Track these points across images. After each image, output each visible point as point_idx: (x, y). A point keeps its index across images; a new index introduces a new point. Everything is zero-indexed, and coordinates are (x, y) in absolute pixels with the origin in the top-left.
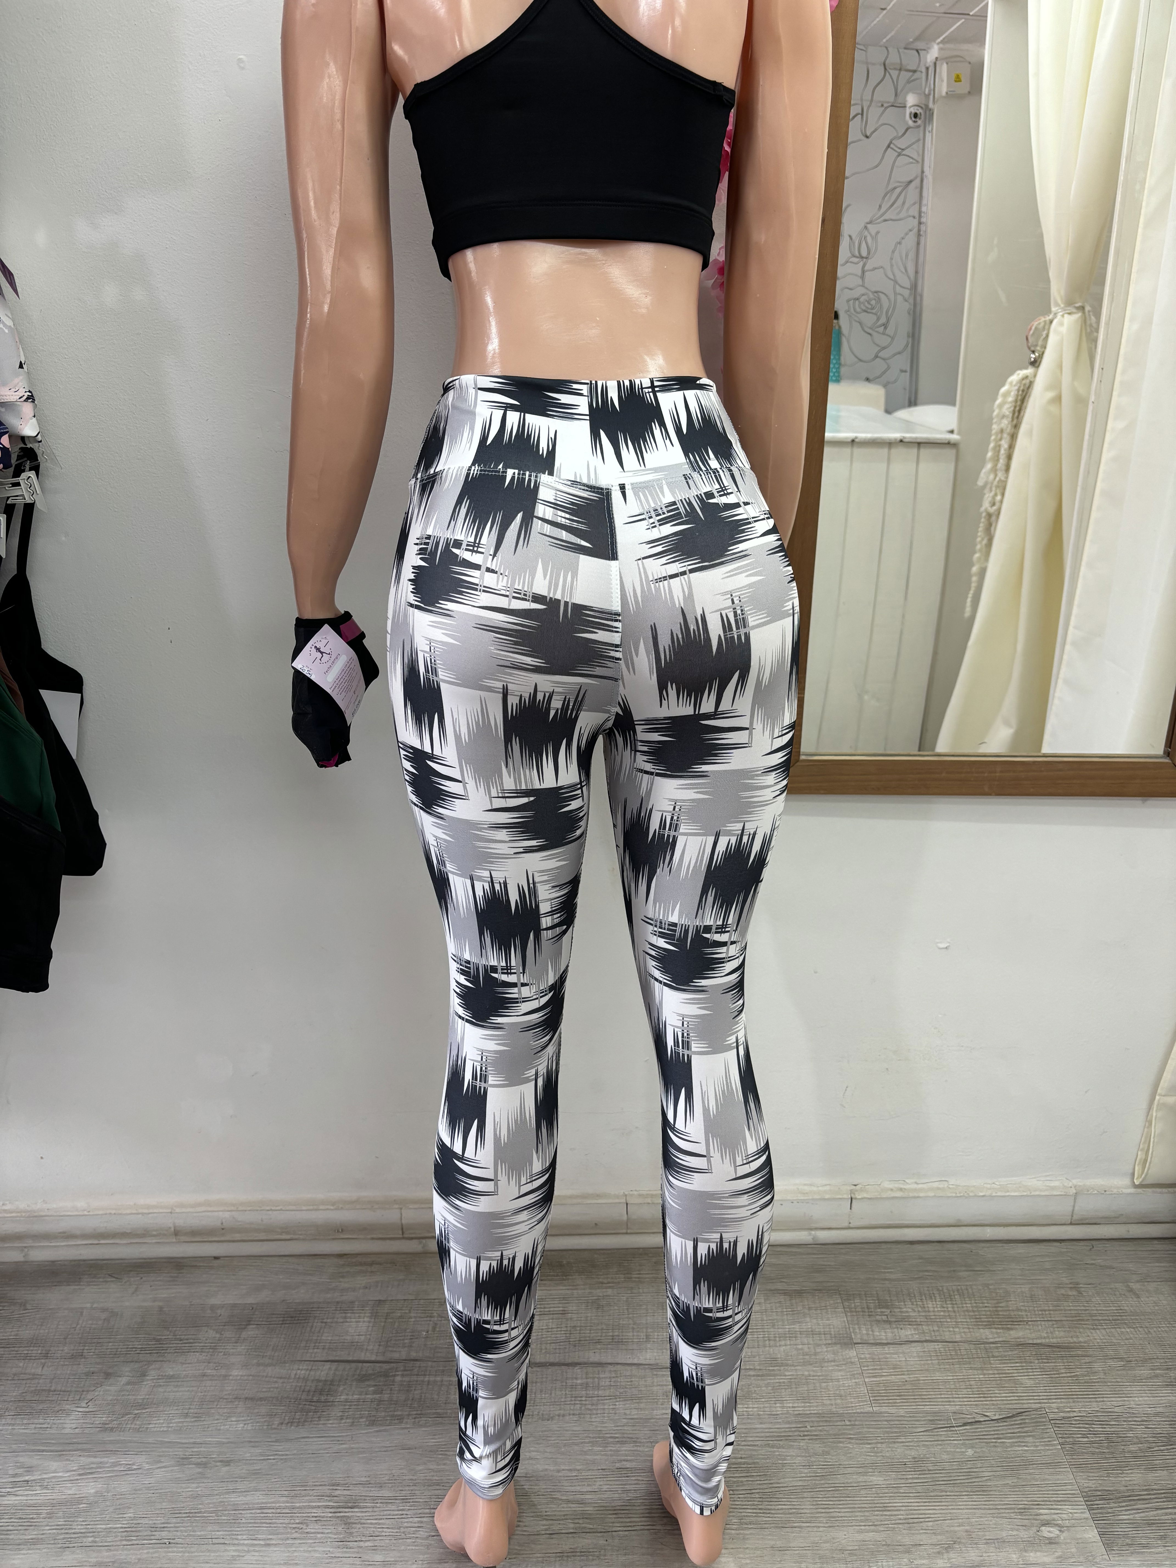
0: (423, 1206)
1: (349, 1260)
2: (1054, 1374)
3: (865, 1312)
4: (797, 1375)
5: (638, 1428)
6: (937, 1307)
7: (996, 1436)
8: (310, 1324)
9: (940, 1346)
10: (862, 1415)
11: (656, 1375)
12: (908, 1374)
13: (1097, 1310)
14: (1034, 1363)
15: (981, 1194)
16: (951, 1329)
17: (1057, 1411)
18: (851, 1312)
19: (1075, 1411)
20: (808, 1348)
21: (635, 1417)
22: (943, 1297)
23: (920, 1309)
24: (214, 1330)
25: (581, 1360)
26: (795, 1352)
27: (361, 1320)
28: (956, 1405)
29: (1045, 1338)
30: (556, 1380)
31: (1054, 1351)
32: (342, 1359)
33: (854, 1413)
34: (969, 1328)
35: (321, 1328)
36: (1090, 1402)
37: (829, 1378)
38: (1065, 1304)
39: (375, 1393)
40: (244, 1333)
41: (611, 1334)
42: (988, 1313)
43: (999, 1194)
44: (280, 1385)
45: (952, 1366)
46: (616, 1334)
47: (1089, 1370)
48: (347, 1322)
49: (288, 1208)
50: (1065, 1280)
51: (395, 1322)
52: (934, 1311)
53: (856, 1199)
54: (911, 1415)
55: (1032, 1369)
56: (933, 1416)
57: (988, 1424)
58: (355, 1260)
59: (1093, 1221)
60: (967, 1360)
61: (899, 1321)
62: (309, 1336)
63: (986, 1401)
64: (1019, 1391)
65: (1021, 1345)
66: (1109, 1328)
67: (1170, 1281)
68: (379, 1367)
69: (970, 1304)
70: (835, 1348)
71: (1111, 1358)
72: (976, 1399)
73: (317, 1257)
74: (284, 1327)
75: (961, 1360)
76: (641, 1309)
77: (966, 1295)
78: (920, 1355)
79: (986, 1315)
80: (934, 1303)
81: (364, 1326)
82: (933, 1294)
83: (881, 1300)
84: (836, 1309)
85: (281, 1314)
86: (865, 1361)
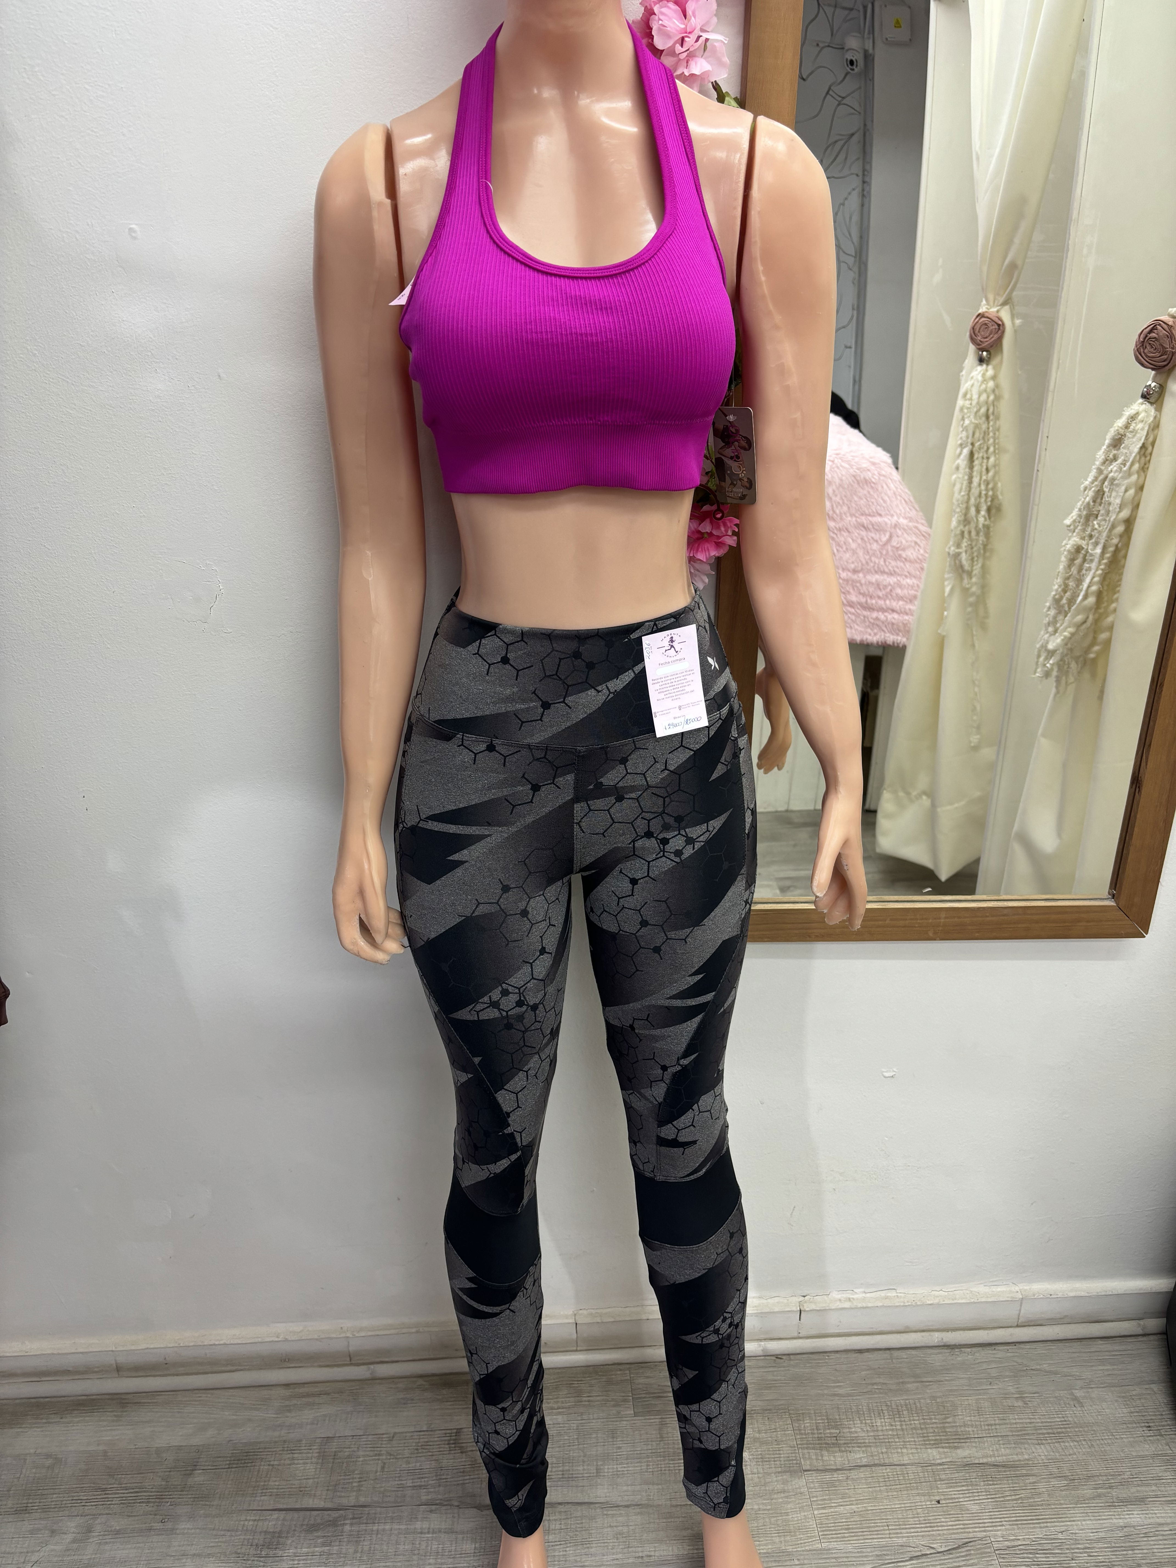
0: (370, 1333)
1: (295, 1390)
2: (999, 1497)
3: (814, 1434)
6: (885, 1426)
8: (257, 1467)
9: (888, 1470)
10: (810, 1552)
12: (857, 1504)
13: (1042, 1422)
14: (980, 1486)
15: (930, 1302)
16: (900, 1450)
17: (1002, 1539)
18: (801, 1434)
19: (1019, 1540)
20: (758, 1477)
22: (891, 1413)
23: (869, 1428)
24: (160, 1476)
27: (309, 1461)
28: (903, 1537)
29: (991, 1456)
31: (999, 1472)
32: (289, 1507)
33: (803, 1551)
34: (917, 1448)
35: (268, 1472)
36: (1034, 1528)
37: (779, 1511)
38: (1011, 1416)
39: (324, 1545)
41: (561, 1469)
42: (936, 1430)
43: (946, 1302)
44: (228, 1539)
45: (899, 1493)
46: (567, 1468)
47: (1033, 1491)
48: (294, 1464)
49: (232, 1342)
50: (1011, 1389)
51: (343, 1463)
52: (882, 1430)
53: (805, 1311)
54: (859, 1550)
55: (978, 1492)
56: (881, 1551)
57: (935, 1557)
58: (302, 1390)
59: (1039, 1323)
60: (915, 1485)
61: (848, 1444)
62: (257, 1481)
63: (933, 1531)
64: (965, 1518)
65: (968, 1465)
66: (1054, 1443)
67: (1113, 1387)
68: (328, 1515)
69: (918, 1420)
70: (785, 1477)
71: (1055, 1477)
72: (923, 1529)
73: (263, 1388)
74: (231, 1471)
75: (909, 1485)
76: (591, 1438)
77: (914, 1410)
78: (869, 1481)
79: (934, 1432)
80: (883, 1420)
81: (312, 1467)
82: (882, 1410)
83: (830, 1420)
84: (785, 1431)
85: (228, 1457)
86: (813, 1490)
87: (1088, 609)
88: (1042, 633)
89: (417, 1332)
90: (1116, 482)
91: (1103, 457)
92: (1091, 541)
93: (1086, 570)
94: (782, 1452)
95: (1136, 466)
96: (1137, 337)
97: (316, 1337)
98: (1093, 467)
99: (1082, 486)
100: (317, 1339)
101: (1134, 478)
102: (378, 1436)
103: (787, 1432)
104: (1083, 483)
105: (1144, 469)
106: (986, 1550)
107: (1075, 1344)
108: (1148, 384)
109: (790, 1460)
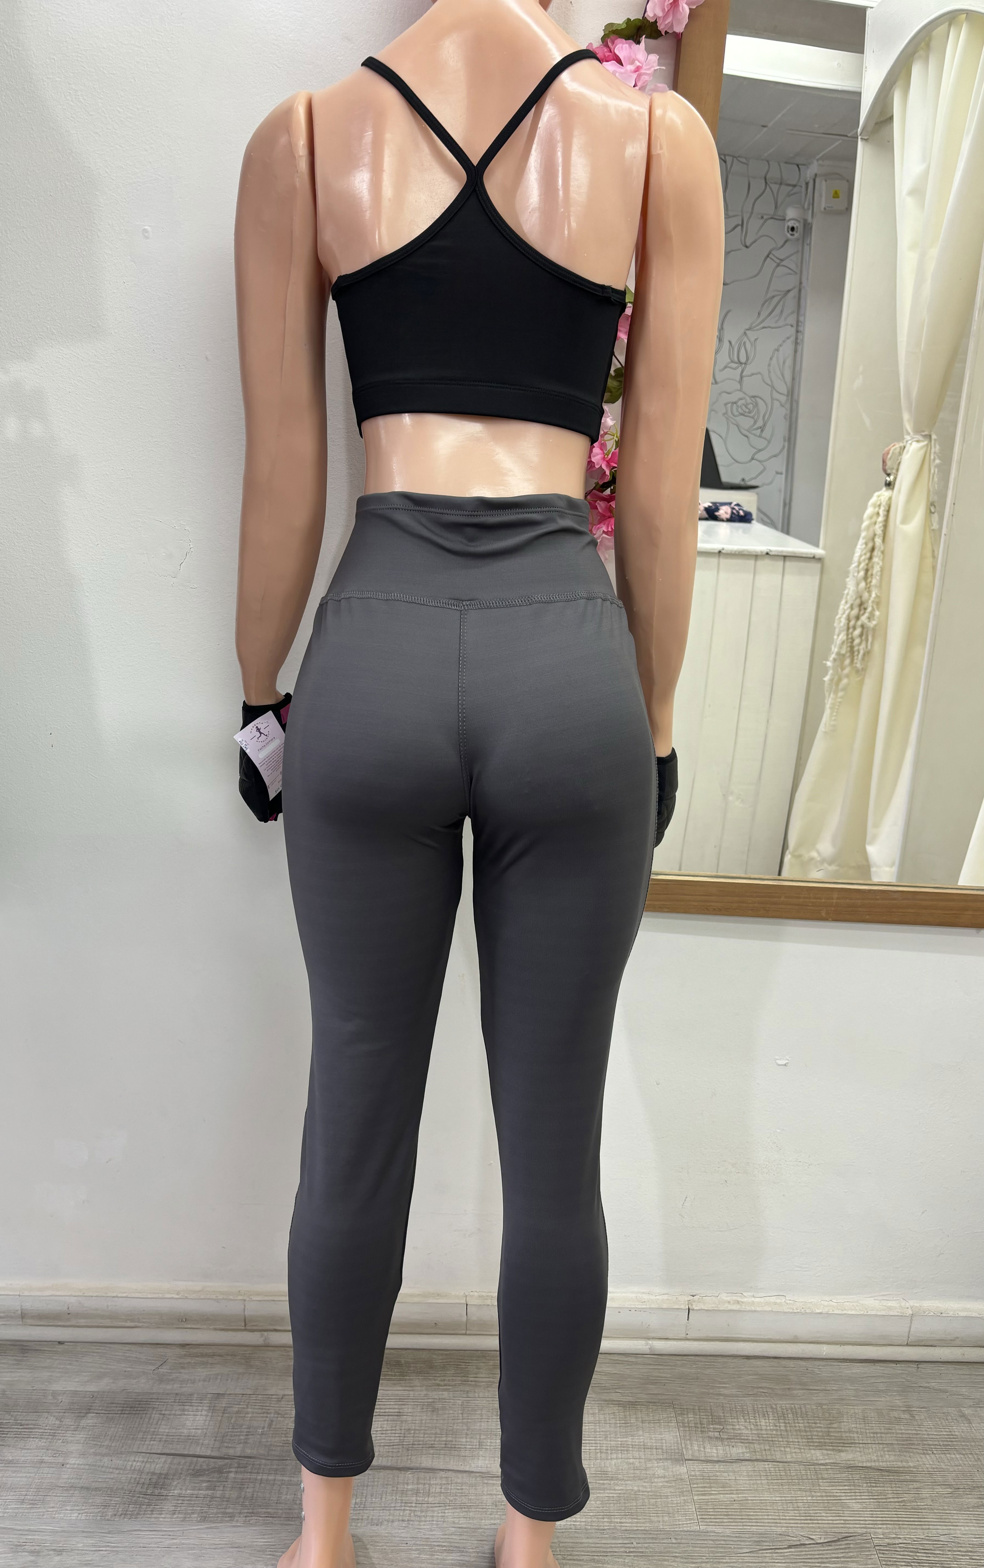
1: (192, 1350)
2: (882, 1499)
3: (698, 1428)
4: (627, 1490)
5: (464, 1537)
6: (770, 1426)
7: (820, 1560)
8: (148, 1415)
9: (770, 1466)
10: (688, 1533)
11: (487, 1484)
12: (737, 1494)
13: (928, 1434)
14: (862, 1486)
15: (819, 1312)
16: (783, 1449)
17: (882, 1536)
18: (685, 1427)
19: (900, 1538)
20: (640, 1462)
21: (463, 1526)
22: (776, 1415)
23: (753, 1427)
24: (54, 1416)
25: (412, 1465)
26: (626, 1466)
27: (200, 1413)
28: (782, 1527)
29: (875, 1461)
30: (386, 1485)
31: (883, 1475)
32: (177, 1452)
33: (681, 1531)
34: (800, 1449)
35: (159, 1420)
36: (915, 1529)
37: (658, 1494)
38: (898, 1427)
39: (208, 1488)
40: (82, 1422)
41: (444, 1439)
42: (820, 1434)
43: (836, 1312)
44: (116, 1476)
45: (780, 1487)
46: (450, 1439)
47: (916, 1495)
48: (185, 1415)
50: (898, 1403)
51: (232, 1418)
52: (766, 1430)
53: (693, 1310)
54: (737, 1535)
55: (860, 1492)
56: (759, 1538)
57: (813, 1548)
58: (197, 1351)
59: (930, 1343)
60: (797, 1481)
61: (731, 1439)
62: (147, 1428)
63: (812, 1523)
64: (846, 1515)
65: (851, 1468)
66: (939, 1454)
68: (214, 1462)
69: (803, 1423)
70: (666, 1464)
71: (939, 1485)
72: (803, 1522)
73: (161, 1346)
74: (123, 1417)
75: (790, 1481)
76: (476, 1414)
77: (799, 1414)
78: (750, 1474)
79: (817, 1436)
80: (767, 1421)
81: (201, 1419)
82: (767, 1411)
83: (715, 1416)
84: (669, 1423)
85: (121, 1404)
86: (694, 1478)
94: (665, 1441)
97: (214, 1297)
100: (215, 1300)
102: (268, 1396)
106: (865, 1545)
107: (965, 1367)
109: (672, 1450)
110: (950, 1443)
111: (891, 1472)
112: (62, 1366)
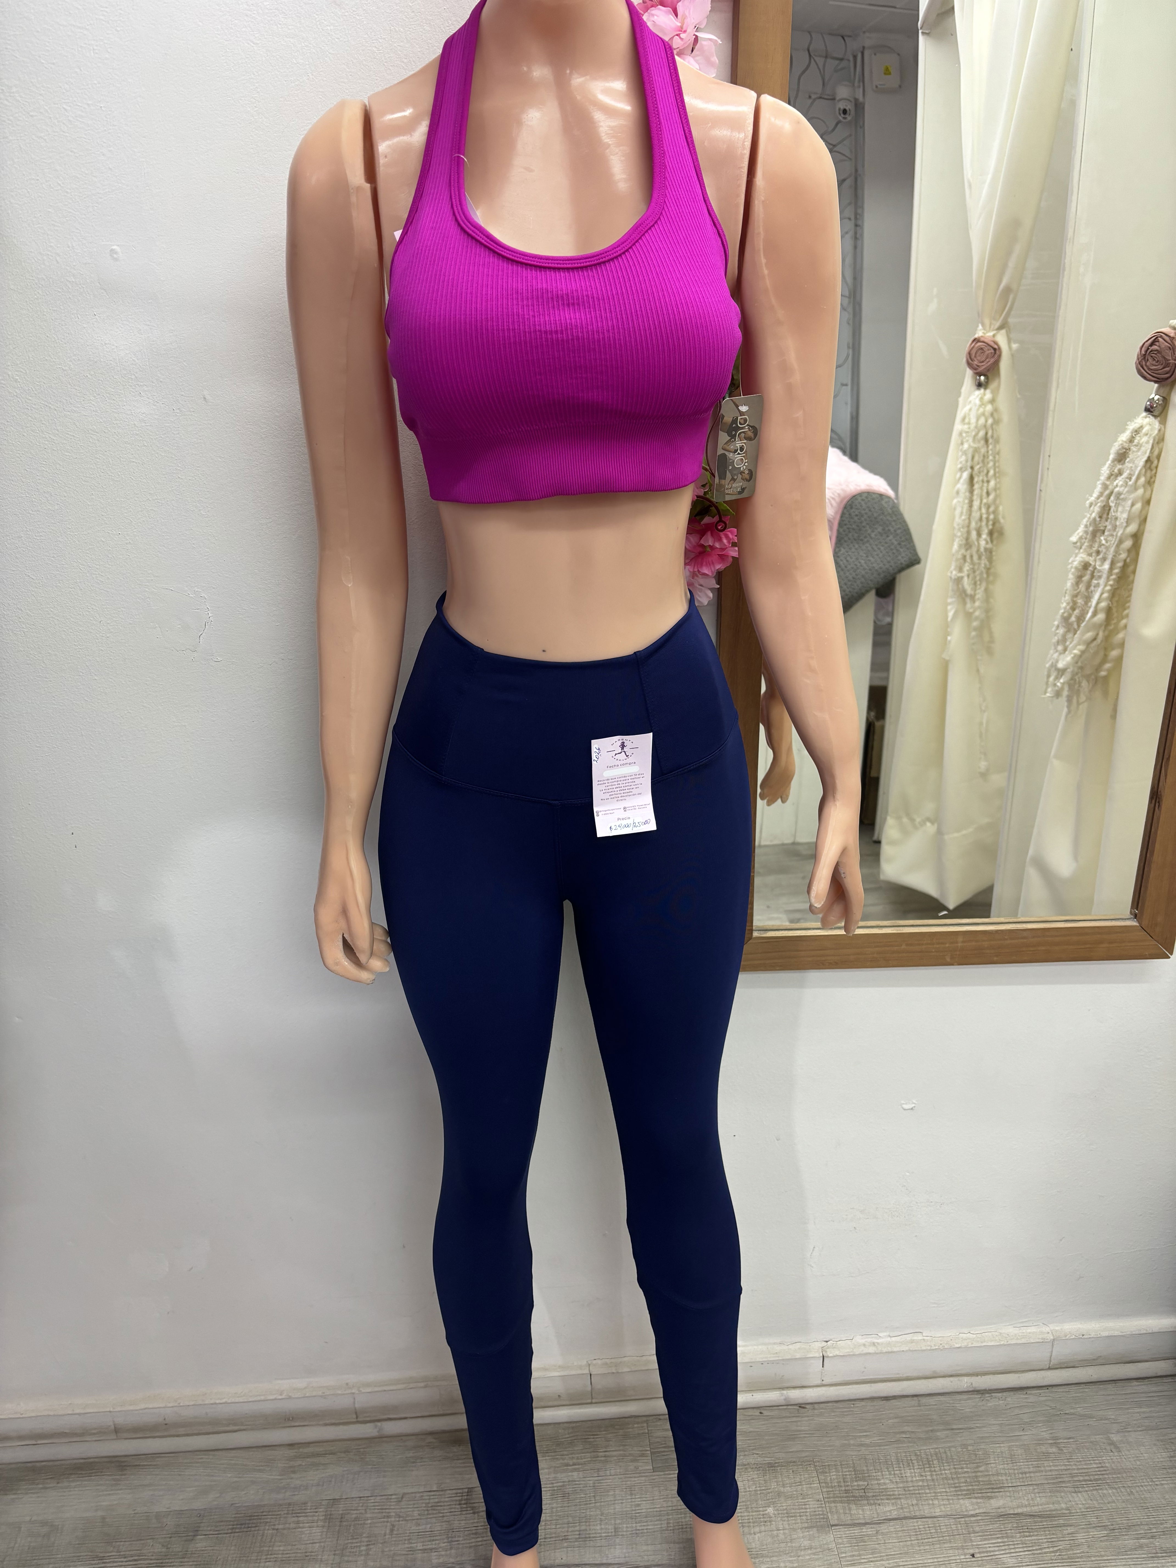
0: (376, 1389)
1: (301, 1450)
2: (1037, 1550)
3: (841, 1486)
6: (915, 1477)
8: (261, 1532)
9: (920, 1523)
12: (888, 1560)
13: (1078, 1469)
14: (1016, 1537)
15: (957, 1346)
16: (931, 1502)
18: (827, 1487)
20: (784, 1534)
22: (921, 1463)
23: (898, 1479)
24: (160, 1543)
26: (770, 1540)
27: (315, 1524)
29: (1026, 1506)
31: (1035, 1522)
34: (948, 1499)
35: (272, 1536)
38: (1046, 1463)
40: (191, 1546)
41: (577, 1528)
42: (968, 1480)
43: (975, 1344)
45: (931, 1547)
46: (583, 1528)
48: (300, 1527)
49: (233, 1400)
50: (1045, 1435)
51: (350, 1526)
52: (912, 1481)
53: (828, 1357)
55: (1014, 1544)
58: (306, 1450)
59: (1071, 1365)
60: (947, 1538)
61: (877, 1496)
62: (261, 1547)
65: (1002, 1516)
66: (1092, 1490)
67: (1151, 1430)
69: (949, 1469)
70: (811, 1533)
71: (1094, 1527)
73: (267, 1448)
74: (234, 1537)
75: (942, 1538)
76: (608, 1495)
77: (945, 1459)
78: (899, 1535)
79: (966, 1482)
80: (913, 1471)
81: (318, 1531)
82: (911, 1460)
83: (858, 1471)
84: (811, 1484)
85: (231, 1521)
86: (842, 1546)
87: (1096, 627)
88: (1052, 652)
89: (426, 1387)
90: (1122, 496)
91: (1108, 472)
92: (1098, 557)
93: (1094, 587)
94: (808, 1506)
95: (1142, 480)
96: (1138, 350)
97: (320, 1393)
98: (1098, 483)
99: (1088, 502)
100: (321, 1396)
101: (1141, 491)
102: (386, 1497)
103: (812, 1485)
104: (1088, 499)
105: (1150, 483)
107: (1109, 1386)
108: (1151, 397)
109: (816, 1515)
110: (1101, 1477)
111: (1044, 1517)
112: (164, 1483)
